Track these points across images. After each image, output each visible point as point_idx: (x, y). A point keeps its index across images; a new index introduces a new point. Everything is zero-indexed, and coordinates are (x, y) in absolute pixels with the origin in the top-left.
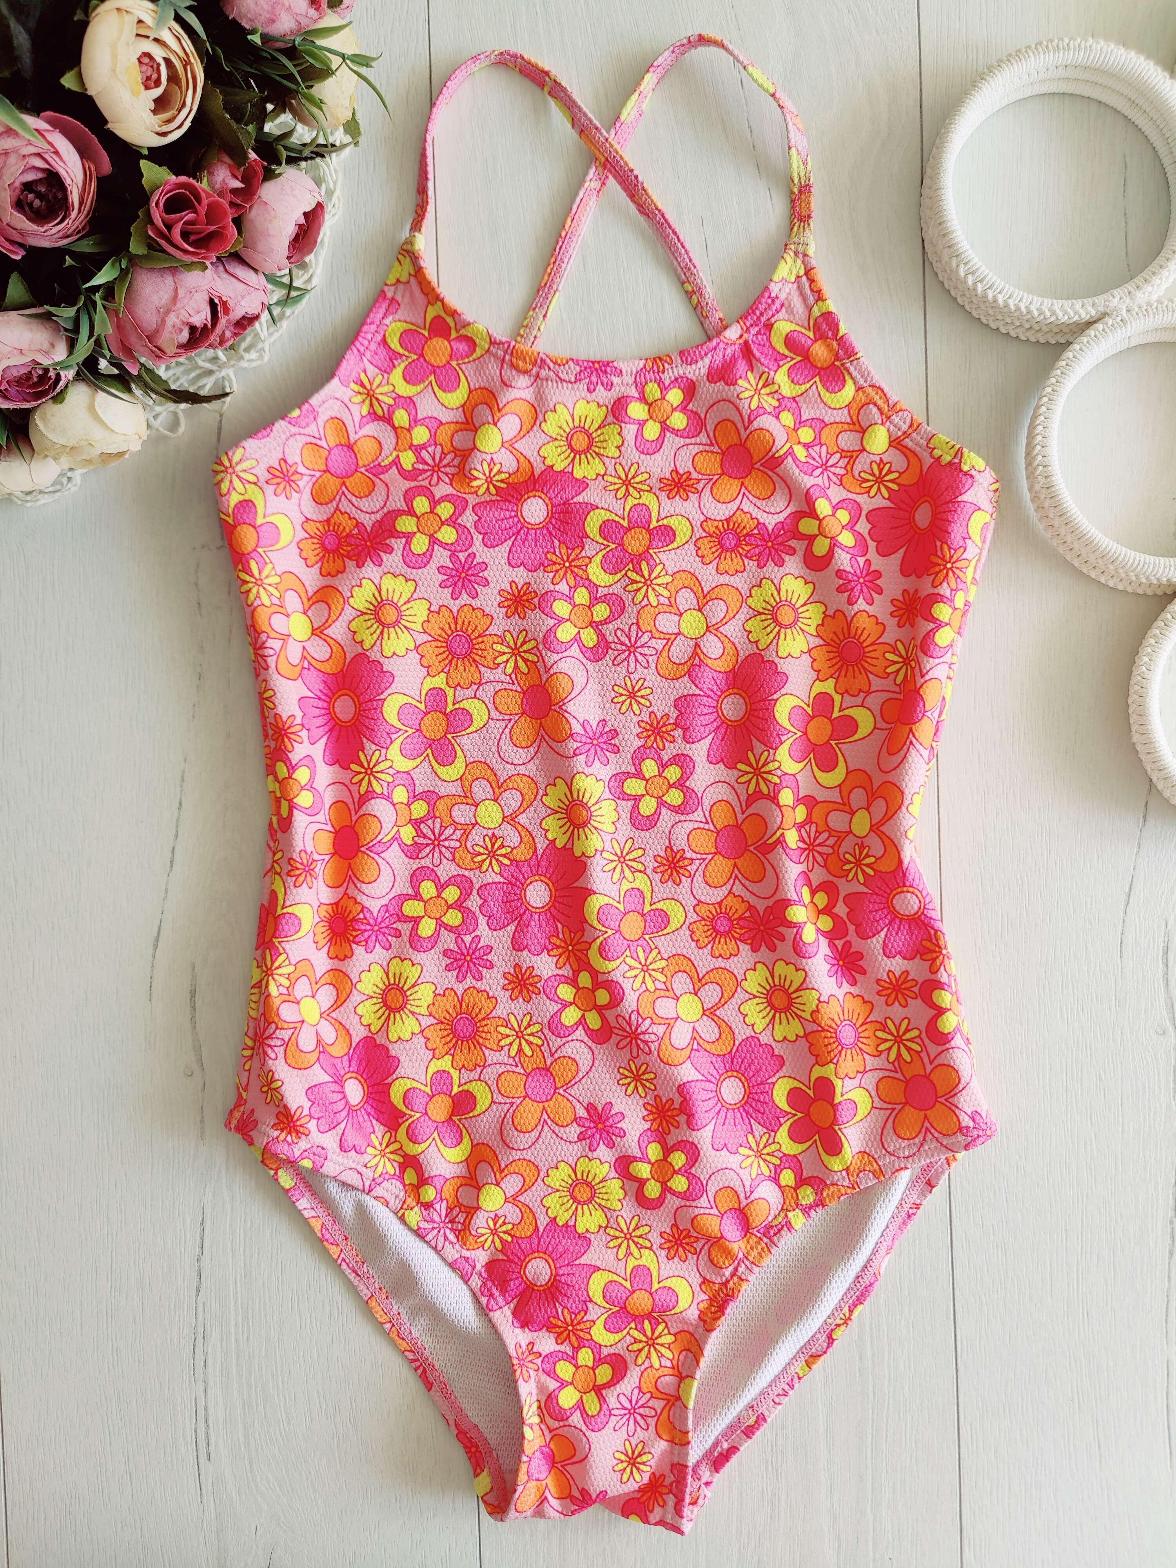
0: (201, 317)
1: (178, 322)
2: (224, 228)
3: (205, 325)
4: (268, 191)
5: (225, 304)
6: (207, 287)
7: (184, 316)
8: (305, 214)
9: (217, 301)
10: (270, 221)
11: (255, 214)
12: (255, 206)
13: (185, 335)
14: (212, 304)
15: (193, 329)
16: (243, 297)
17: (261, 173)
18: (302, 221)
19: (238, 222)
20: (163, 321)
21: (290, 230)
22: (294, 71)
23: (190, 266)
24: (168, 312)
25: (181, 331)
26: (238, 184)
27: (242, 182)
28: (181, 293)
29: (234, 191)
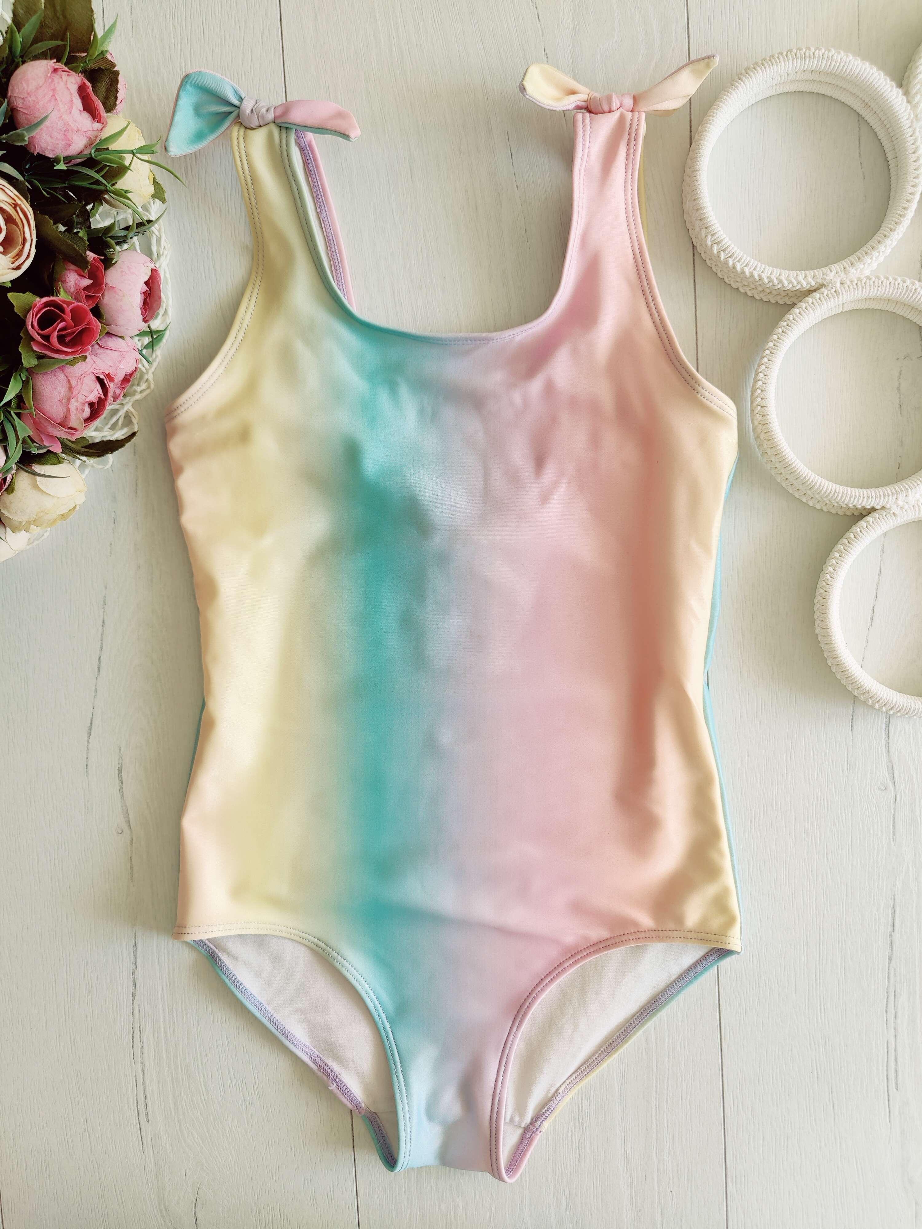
0: (94, 393)
1: (78, 404)
2: (89, 324)
3: (100, 398)
4: (112, 277)
5: (108, 376)
6: (91, 370)
7: (81, 398)
8: (146, 283)
9: (102, 377)
10: (121, 300)
11: (108, 300)
12: (106, 293)
13: (87, 412)
14: (100, 381)
15: (91, 404)
16: (120, 362)
17: (101, 266)
18: (145, 288)
19: (97, 312)
20: (68, 410)
21: (138, 300)
22: (98, 177)
23: (72, 363)
24: (69, 400)
25: (83, 410)
26: (87, 282)
27: (89, 278)
28: (74, 383)
29: (86, 288)
